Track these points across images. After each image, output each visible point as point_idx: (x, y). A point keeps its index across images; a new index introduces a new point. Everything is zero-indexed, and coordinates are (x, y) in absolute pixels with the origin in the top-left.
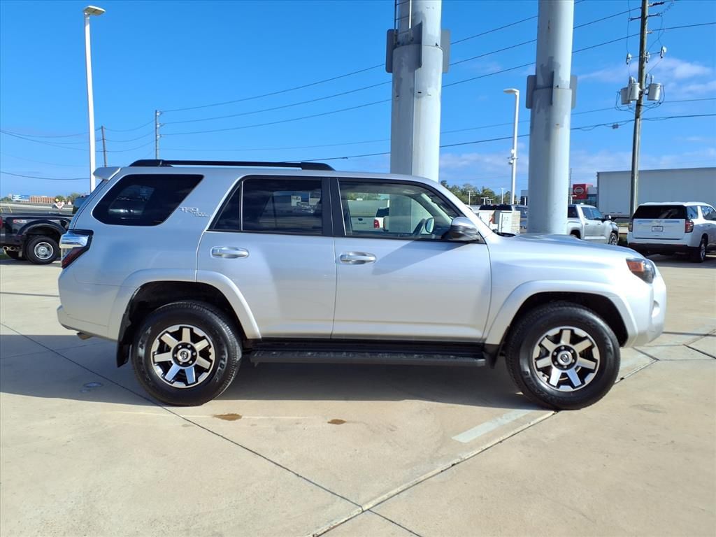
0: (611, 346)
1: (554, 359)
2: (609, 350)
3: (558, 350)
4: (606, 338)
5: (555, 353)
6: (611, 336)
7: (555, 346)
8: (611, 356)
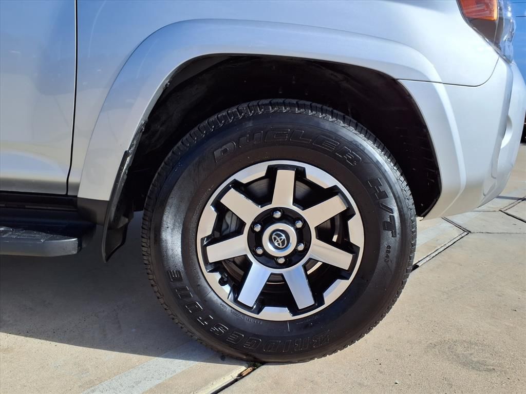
0: (396, 214)
1: (255, 241)
2: (390, 226)
3: (266, 220)
4: (384, 195)
5: (258, 228)
6: (397, 188)
7: (258, 210)
8: (390, 240)
